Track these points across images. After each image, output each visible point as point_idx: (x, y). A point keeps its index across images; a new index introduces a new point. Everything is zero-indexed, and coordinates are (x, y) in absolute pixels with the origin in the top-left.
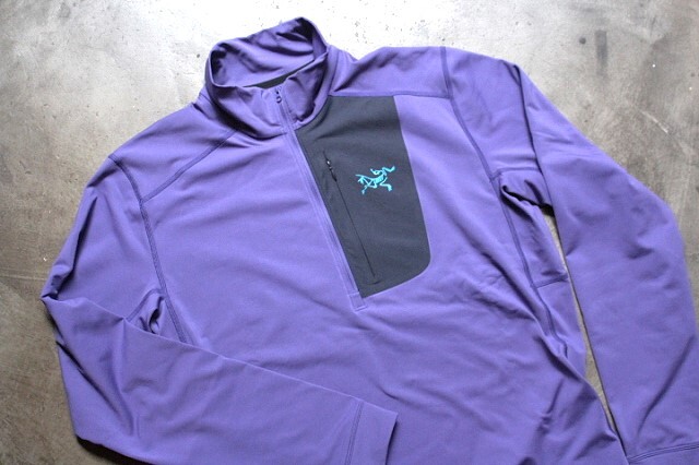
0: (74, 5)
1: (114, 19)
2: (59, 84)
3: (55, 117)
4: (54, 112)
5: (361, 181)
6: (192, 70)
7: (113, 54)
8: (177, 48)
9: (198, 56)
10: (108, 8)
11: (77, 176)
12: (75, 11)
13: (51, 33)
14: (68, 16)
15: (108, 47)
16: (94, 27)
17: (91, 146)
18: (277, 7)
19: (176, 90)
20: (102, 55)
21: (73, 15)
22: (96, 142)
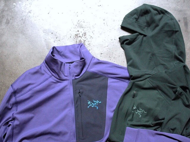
0: (11, 19)
1: (24, 23)
2: (7, 45)
3: (5, 56)
4: (5, 55)
5: (89, 103)
6: (50, 38)
7: (24, 34)
8: (45, 31)
9: (52, 33)
10: (22, 20)
11: (13, 75)
12: (11, 21)
13: (3, 29)
14: (9, 23)
15: (23, 32)
16: (17, 26)
17: (17, 65)
18: (77, 16)
19: (45, 45)
20: (20, 35)
21: (10, 22)
22: (19, 64)
